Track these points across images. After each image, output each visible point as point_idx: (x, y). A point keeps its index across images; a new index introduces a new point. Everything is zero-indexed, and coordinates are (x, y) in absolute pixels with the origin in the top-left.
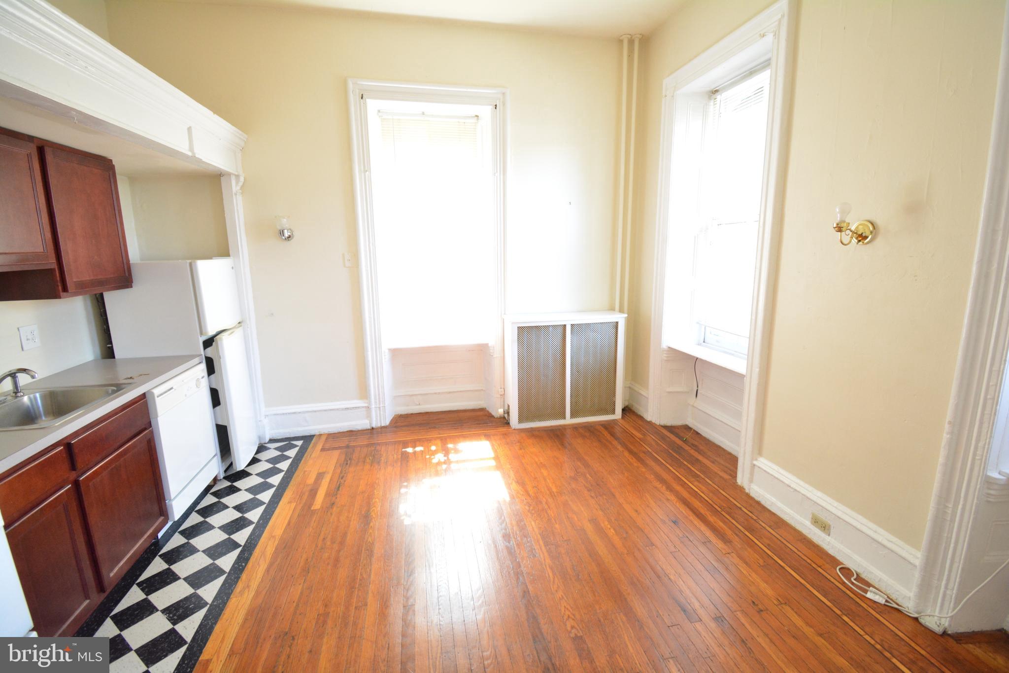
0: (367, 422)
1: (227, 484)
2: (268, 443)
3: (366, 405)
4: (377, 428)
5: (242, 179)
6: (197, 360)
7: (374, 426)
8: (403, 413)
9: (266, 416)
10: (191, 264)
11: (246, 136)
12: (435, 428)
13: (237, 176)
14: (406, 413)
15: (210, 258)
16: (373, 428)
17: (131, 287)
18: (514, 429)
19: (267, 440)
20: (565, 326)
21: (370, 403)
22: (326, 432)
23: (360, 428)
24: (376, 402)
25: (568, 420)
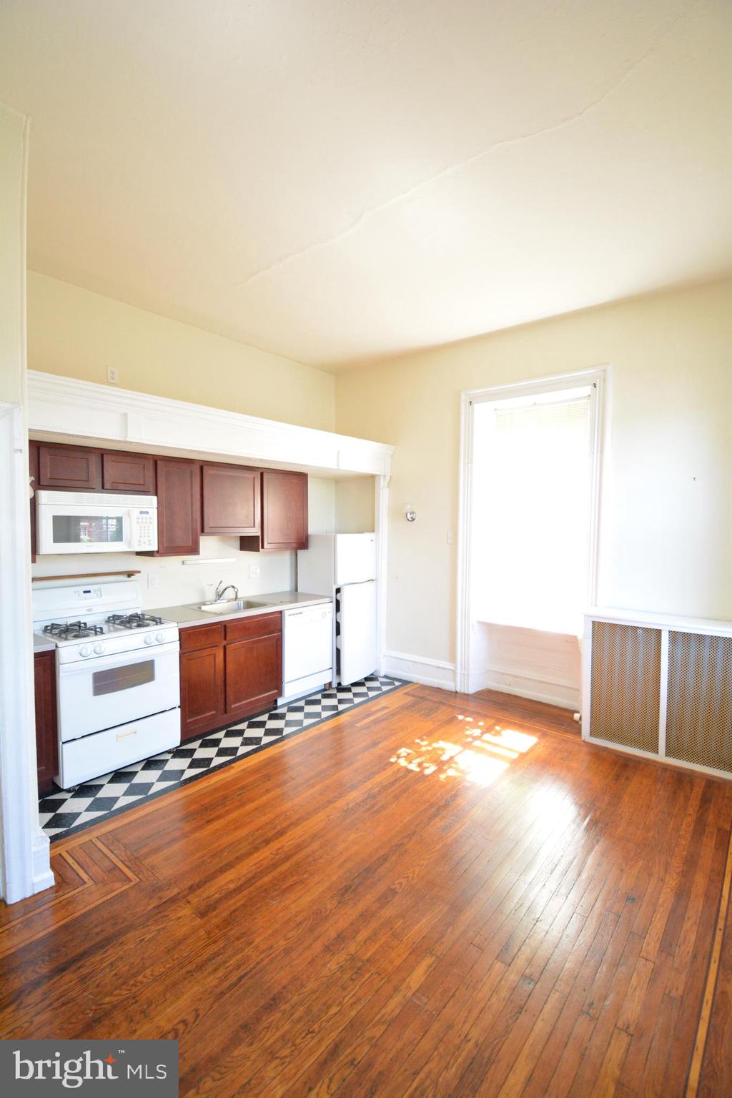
0: (453, 684)
1: (335, 692)
2: (382, 677)
3: (453, 668)
4: (461, 694)
5: (388, 478)
6: (328, 600)
7: (458, 691)
8: (493, 689)
9: (385, 656)
10: (335, 537)
11: (393, 447)
12: (507, 710)
13: (385, 476)
14: (497, 690)
15: (362, 533)
16: (456, 692)
17: (307, 549)
18: (584, 741)
19: (382, 674)
20: (659, 632)
21: (456, 667)
22: (421, 682)
23: (446, 688)
24: (461, 669)
25: (661, 757)
